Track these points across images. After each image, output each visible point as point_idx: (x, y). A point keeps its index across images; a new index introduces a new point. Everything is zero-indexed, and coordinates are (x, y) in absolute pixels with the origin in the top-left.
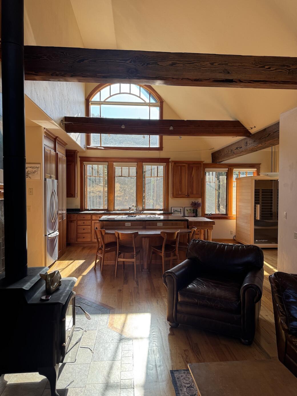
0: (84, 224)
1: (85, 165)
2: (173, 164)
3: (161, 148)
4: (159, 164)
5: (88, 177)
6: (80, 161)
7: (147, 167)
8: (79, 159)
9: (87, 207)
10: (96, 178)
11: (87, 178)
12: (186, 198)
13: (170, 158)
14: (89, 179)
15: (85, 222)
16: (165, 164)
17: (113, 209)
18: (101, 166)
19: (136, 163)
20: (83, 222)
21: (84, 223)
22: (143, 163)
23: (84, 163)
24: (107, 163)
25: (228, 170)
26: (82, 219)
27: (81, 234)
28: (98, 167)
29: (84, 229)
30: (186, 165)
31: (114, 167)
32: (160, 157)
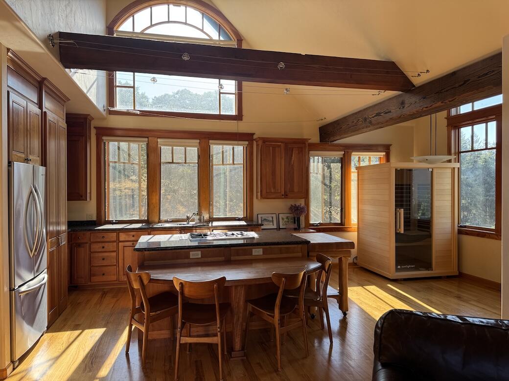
0: (103, 250)
1: (105, 143)
2: (260, 143)
3: (239, 117)
4: (236, 142)
5: (111, 164)
6: (97, 134)
7: (216, 149)
8: (93, 132)
9: (108, 217)
10: (126, 165)
11: (109, 165)
12: (282, 198)
13: (255, 134)
14: (113, 167)
15: (106, 245)
16: (247, 143)
17: (157, 220)
18: (134, 146)
19: (198, 141)
20: (101, 245)
21: (103, 247)
22: (210, 141)
23: (104, 138)
24: (146, 139)
25: (344, 154)
26: (99, 240)
27: (97, 268)
28: (129, 145)
29: (103, 259)
30: (282, 145)
31: (159, 146)
32: (239, 132)
